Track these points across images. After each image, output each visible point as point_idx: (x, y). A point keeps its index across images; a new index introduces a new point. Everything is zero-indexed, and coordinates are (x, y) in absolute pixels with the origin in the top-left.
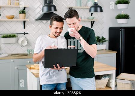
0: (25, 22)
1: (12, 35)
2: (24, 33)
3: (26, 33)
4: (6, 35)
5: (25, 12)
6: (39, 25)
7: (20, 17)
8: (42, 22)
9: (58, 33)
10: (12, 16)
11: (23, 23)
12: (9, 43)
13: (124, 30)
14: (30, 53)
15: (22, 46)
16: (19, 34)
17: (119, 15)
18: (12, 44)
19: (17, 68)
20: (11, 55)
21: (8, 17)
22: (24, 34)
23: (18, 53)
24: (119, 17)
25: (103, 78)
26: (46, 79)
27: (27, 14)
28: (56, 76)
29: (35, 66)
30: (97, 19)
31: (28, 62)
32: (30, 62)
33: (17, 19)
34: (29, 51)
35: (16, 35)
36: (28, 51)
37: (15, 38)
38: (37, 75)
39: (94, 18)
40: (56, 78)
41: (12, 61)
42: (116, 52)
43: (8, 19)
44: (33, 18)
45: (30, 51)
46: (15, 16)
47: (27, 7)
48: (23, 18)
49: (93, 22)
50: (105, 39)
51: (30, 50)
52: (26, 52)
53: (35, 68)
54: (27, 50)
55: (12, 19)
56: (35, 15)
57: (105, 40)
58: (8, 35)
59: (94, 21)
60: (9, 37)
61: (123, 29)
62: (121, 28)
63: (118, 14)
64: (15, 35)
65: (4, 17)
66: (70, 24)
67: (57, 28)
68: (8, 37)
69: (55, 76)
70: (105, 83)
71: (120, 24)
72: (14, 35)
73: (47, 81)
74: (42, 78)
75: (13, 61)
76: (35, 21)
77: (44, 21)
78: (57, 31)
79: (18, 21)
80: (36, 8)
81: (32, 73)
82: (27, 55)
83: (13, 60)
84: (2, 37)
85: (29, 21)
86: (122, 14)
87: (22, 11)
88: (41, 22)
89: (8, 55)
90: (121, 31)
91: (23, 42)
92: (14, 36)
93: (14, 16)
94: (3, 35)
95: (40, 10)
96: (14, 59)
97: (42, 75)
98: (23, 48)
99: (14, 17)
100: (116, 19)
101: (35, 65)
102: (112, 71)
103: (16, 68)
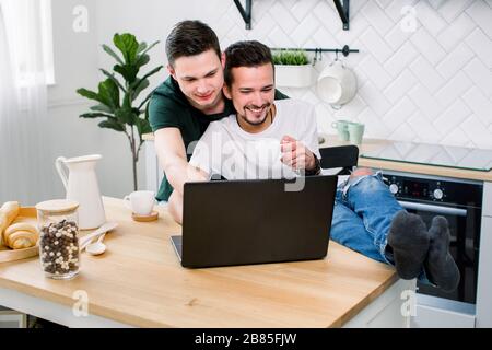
2: (346, 47)
16: (321, 50)
22: (346, 51)
72: (297, 53)
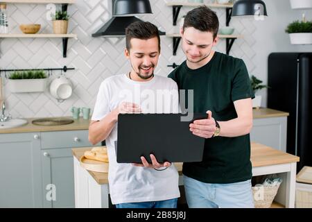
0: (65, 41)
1: (34, 72)
2: (65, 67)
3: (68, 67)
4: (20, 72)
5: (65, 15)
6: (100, 48)
7: (53, 28)
8: (106, 40)
9: (145, 67)
10: (36, 27)
11: (62, 44)
12: (28, 93)
13: (307, 59)
14: (79, 117)
15: (59, 100)
16: (51, 69)
17: (294, 24)
18: (35, 96)
19: (48, 155)
20: (33, 122)
21: (25, 29)
22: (65, 69)
23: (50, 116)
24: (296, 28)
25: (266, 183)
26: (127, 189)
27: (71, 21)
28: (152, 181)
29: (95, 154)
30: (240, 34)
31: (76, 139)
32: (79, 140)
33: (47, 32)
34: (76, 111)
35: (44, 72)
36: (73, 111)
37: (42, 79)
38: (102, 177)
39: (233, 30)
40: (152, 188)
41: (35, 136)
42: (288, 114)
43: (26, 33)
44: (86, 31)
45: (79, 113)
46: (42, 26)
47: (71, 4)
48: (63, 30)
49: (230, 41)
50: (261, 82)
51: (79, 109)
52: (69, 115)
53: (97, 158)
54: (70, 109)
55: (34, 33)
56: (90, 24)
57: (260, 84)
58: (26, 72)
59: (233, 39)
60: (28, 78)
61: (304, 59)
62: (300, 55)
63: (291, 22)
64: (41, 74)
65: (14, 27)
66: (191, 44)
67: (141, 55)
68: (25, 77)
69: (150, 183)
70: (271, 196)
71: (295, 45)
72: (39, 72)
73: (128, 194)
74: (115, 185)
75: (39, 138)
76: (91, 38)
77: (114, 39)
78: (144, 64)
79: (48, 39)
80: (93, 6)
81: (89, 171)
82: (72, 122)
83: (39, 134)
84: (10, 78)
85: (76, 39)
86: (303, 20)
87: (59, 14)
88: (104, 42)
89: (25, 122)
90: (300, 62)
91: (61, 88)
92: (39, 75)
93: (39, 25)
94: (13, 72)
95: (103, 10)
96: (41, 132)
97: (114, 178)
98: (62, 105)
99: (38, 29)
100: (287, 34)
101: (94, 149)
102: (289, 165)
103: (45, 154)
